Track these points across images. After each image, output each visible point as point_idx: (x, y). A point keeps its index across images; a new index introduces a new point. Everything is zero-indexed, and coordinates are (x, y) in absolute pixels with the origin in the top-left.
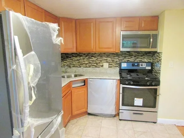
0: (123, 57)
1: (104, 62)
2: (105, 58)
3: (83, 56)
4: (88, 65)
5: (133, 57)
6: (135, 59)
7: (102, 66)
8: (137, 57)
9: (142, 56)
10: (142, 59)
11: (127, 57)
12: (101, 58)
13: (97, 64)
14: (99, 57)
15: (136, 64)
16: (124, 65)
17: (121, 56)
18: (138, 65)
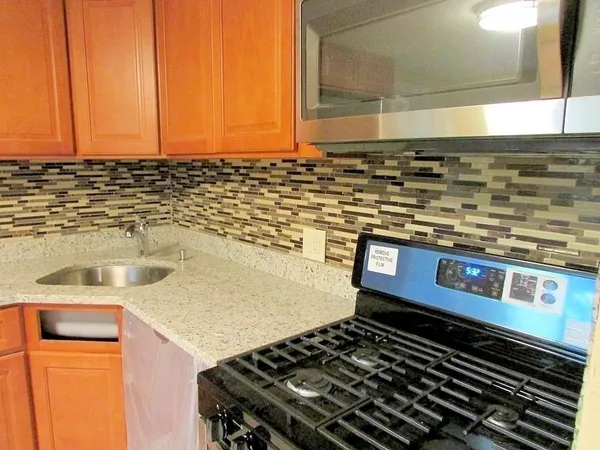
0: (409, 193)
1: (307, 222)
2: (314, 199)
3: (232, 177)
4: (247, 229)
5: (482, 199)
6: (495, 222)
7: (299, 244)
8: (518, 206)
9: (563, 199)
10: (562, 226)
11: (434, 203)
12: (295, 194)
13: (278, 226)
14: (289, 189)
15: (475, 272)
16: (383, 262)
17: (397, 189)
18: (489, 285)
